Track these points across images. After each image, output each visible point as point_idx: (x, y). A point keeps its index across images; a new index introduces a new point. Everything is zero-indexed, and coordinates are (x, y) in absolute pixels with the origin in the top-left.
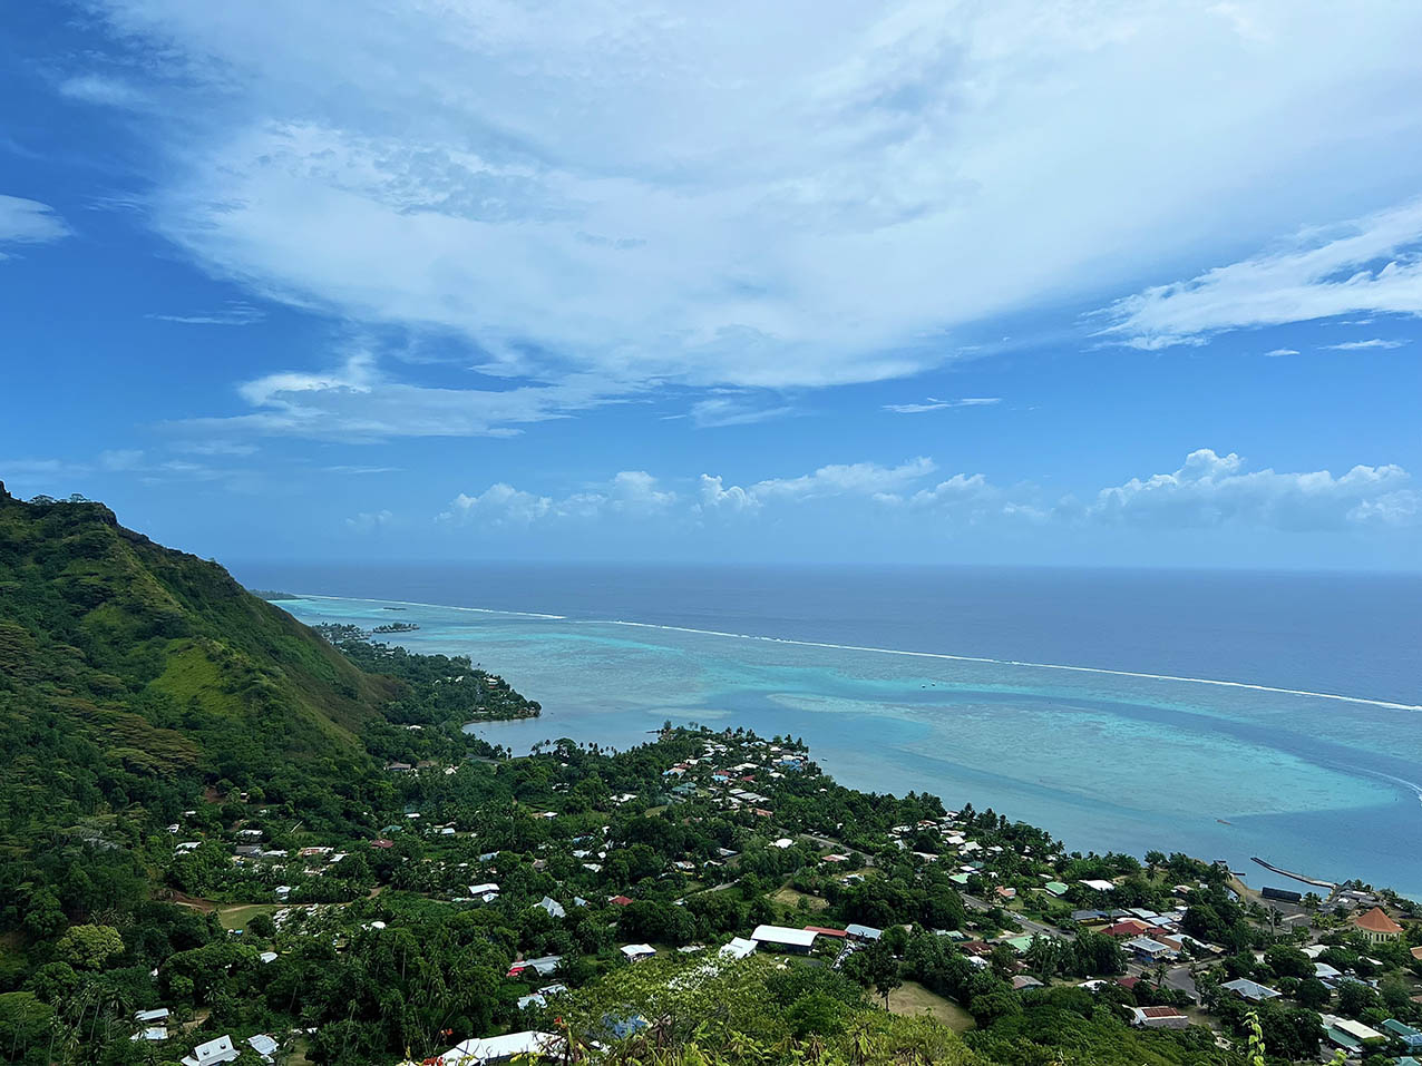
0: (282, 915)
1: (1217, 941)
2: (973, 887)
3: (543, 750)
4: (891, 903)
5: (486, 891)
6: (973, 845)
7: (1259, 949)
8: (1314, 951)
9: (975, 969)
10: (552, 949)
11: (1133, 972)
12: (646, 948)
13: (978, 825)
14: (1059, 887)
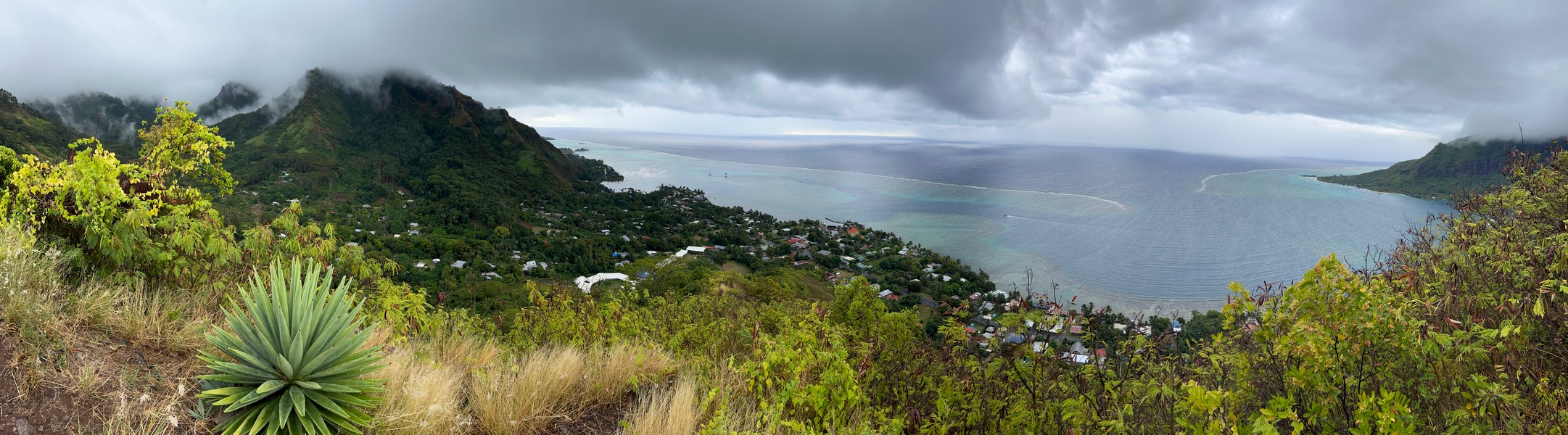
0: (549, 231)
1: (816, 241)
2: (752, 233)
3: (624, 191)
4: (728, 239)
5: (607, 232)
6: (752, 221)
7: (826, 242)
8: (839, 241)
9: (752, 256)
10: (625, 250)
11: (795, 253)
12: (654, 252)
13: (753, 215)
14: (777, 231)
